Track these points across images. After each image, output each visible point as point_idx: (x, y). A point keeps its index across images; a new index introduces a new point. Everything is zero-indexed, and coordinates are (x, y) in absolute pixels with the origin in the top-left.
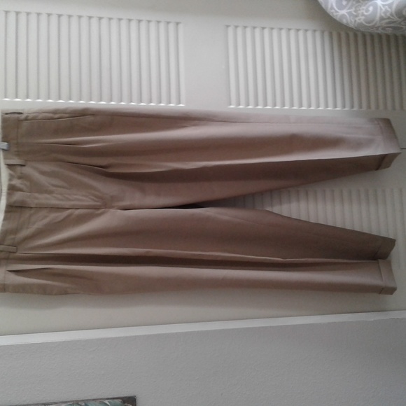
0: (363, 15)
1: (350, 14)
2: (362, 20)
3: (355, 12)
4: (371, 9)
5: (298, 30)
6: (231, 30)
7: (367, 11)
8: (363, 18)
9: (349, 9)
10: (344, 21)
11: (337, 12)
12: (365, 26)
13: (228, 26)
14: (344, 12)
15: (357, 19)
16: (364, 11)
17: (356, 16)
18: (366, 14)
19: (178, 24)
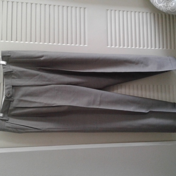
0: (170, 6)
1: (164, 6)
2: (169, 9)
3: (166, 5)
4: (174, 4)
5: (139, 12)
6: (109, 12)
7: (172, 5)
8: (170, 8)
9: (163, 3)
10: (161, 9)
11: (157, 5)
12: (171, 11)
13: (107, 10)
14: (161, 5)
15: (167, 8)
16: (170, 5)
17: (167, 7)
18: (171, 6)
19: (85, 8)
